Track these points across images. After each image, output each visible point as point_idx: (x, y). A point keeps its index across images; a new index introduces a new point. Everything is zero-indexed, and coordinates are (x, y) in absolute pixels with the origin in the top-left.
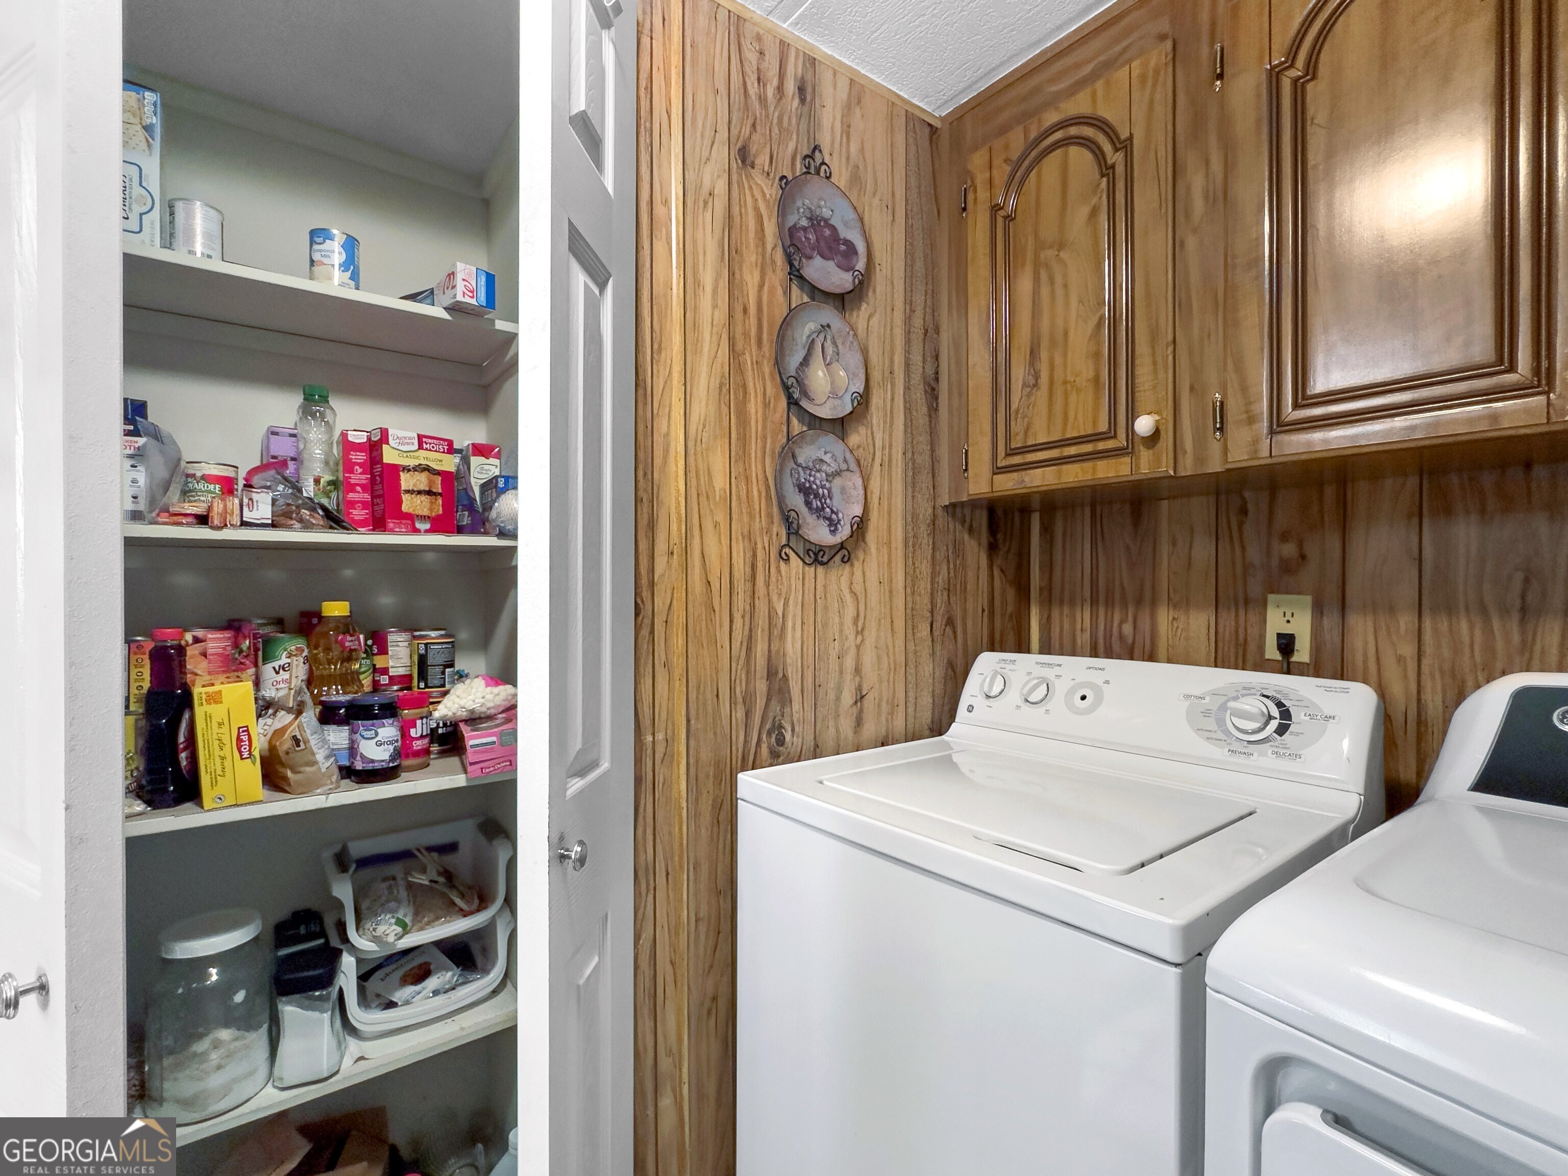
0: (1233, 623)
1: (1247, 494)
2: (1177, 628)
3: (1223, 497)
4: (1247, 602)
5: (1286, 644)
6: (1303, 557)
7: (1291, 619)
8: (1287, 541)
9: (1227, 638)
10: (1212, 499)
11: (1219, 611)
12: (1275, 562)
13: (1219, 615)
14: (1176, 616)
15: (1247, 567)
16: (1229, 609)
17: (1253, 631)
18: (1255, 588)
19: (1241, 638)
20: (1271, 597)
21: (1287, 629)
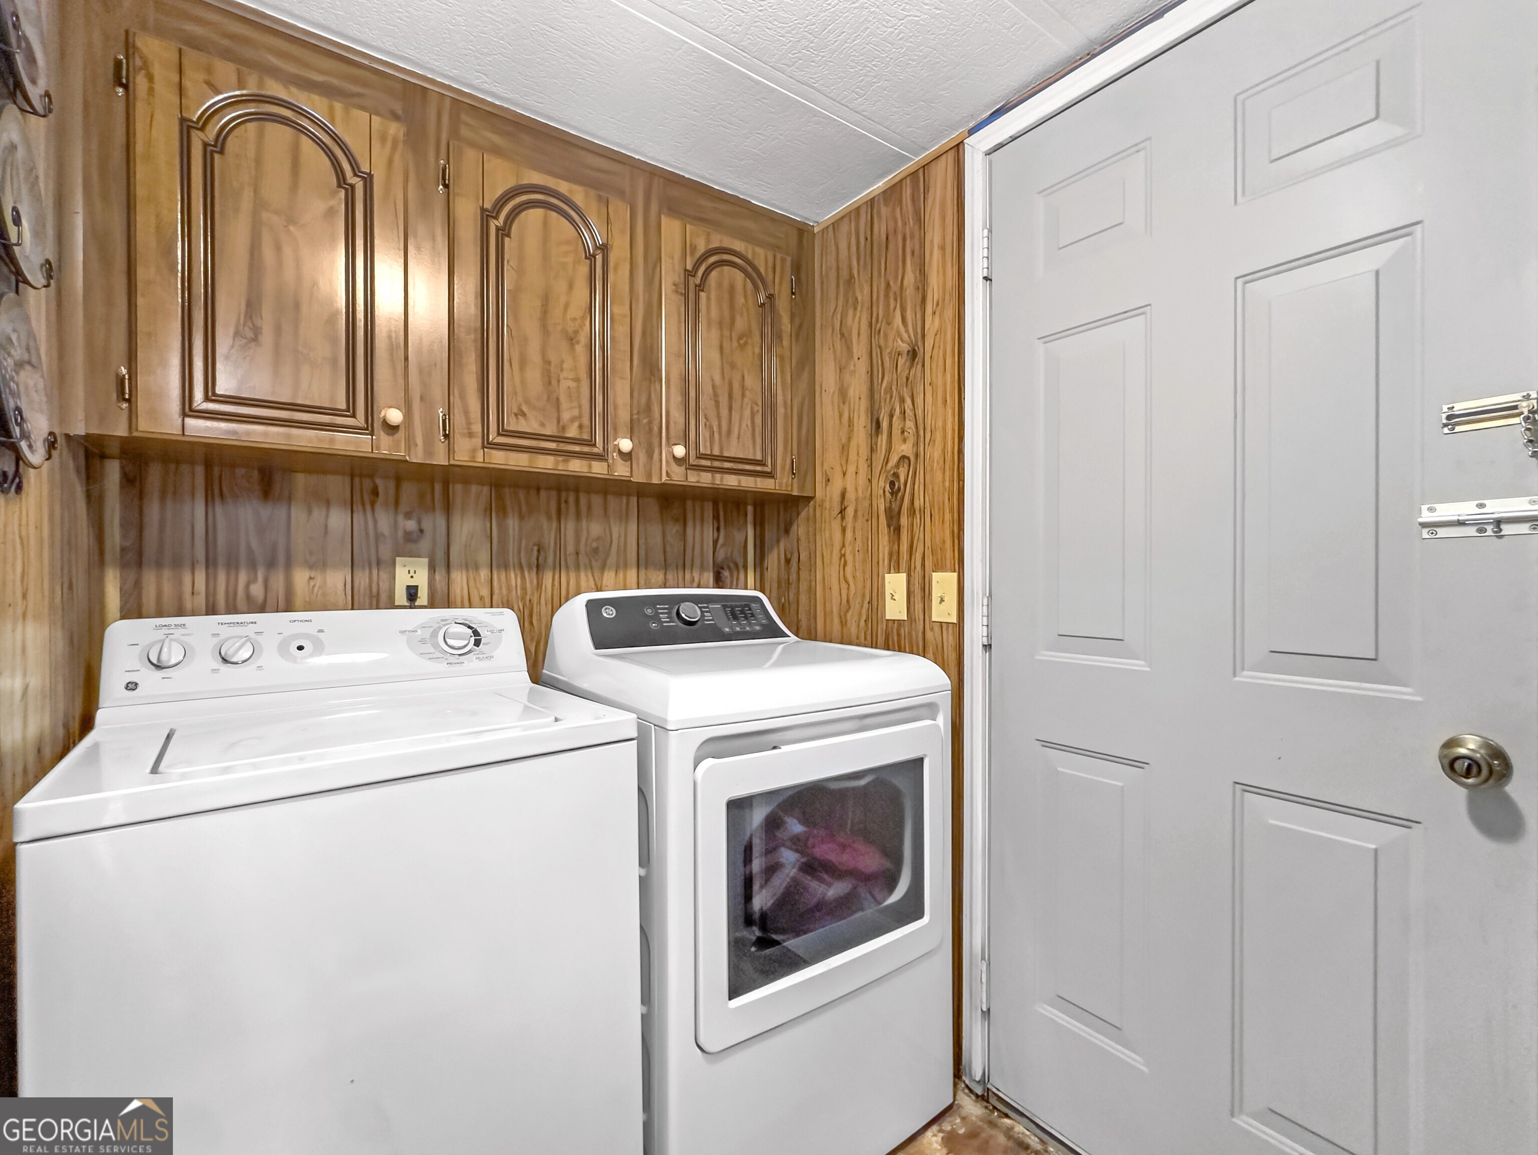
0: (367, 579)
1: (379, 482)
2: (314, 586)
3: (357, 480)
4: (378, 563)
5: (412, 593)
6: (421, 531)
7: (414, 575)
8: (409, 519)
9: (362, 592)
10: (347, 480)
11: (355, 569)
12: (400, 533)
13: (355, 573)
14: (312, 576)
15: (378, 537)
16: (363, 568)
17: (384, 586)
18: (385, 551)
19: (375, 590)
20: (398, 559)
21: (412, 583)
